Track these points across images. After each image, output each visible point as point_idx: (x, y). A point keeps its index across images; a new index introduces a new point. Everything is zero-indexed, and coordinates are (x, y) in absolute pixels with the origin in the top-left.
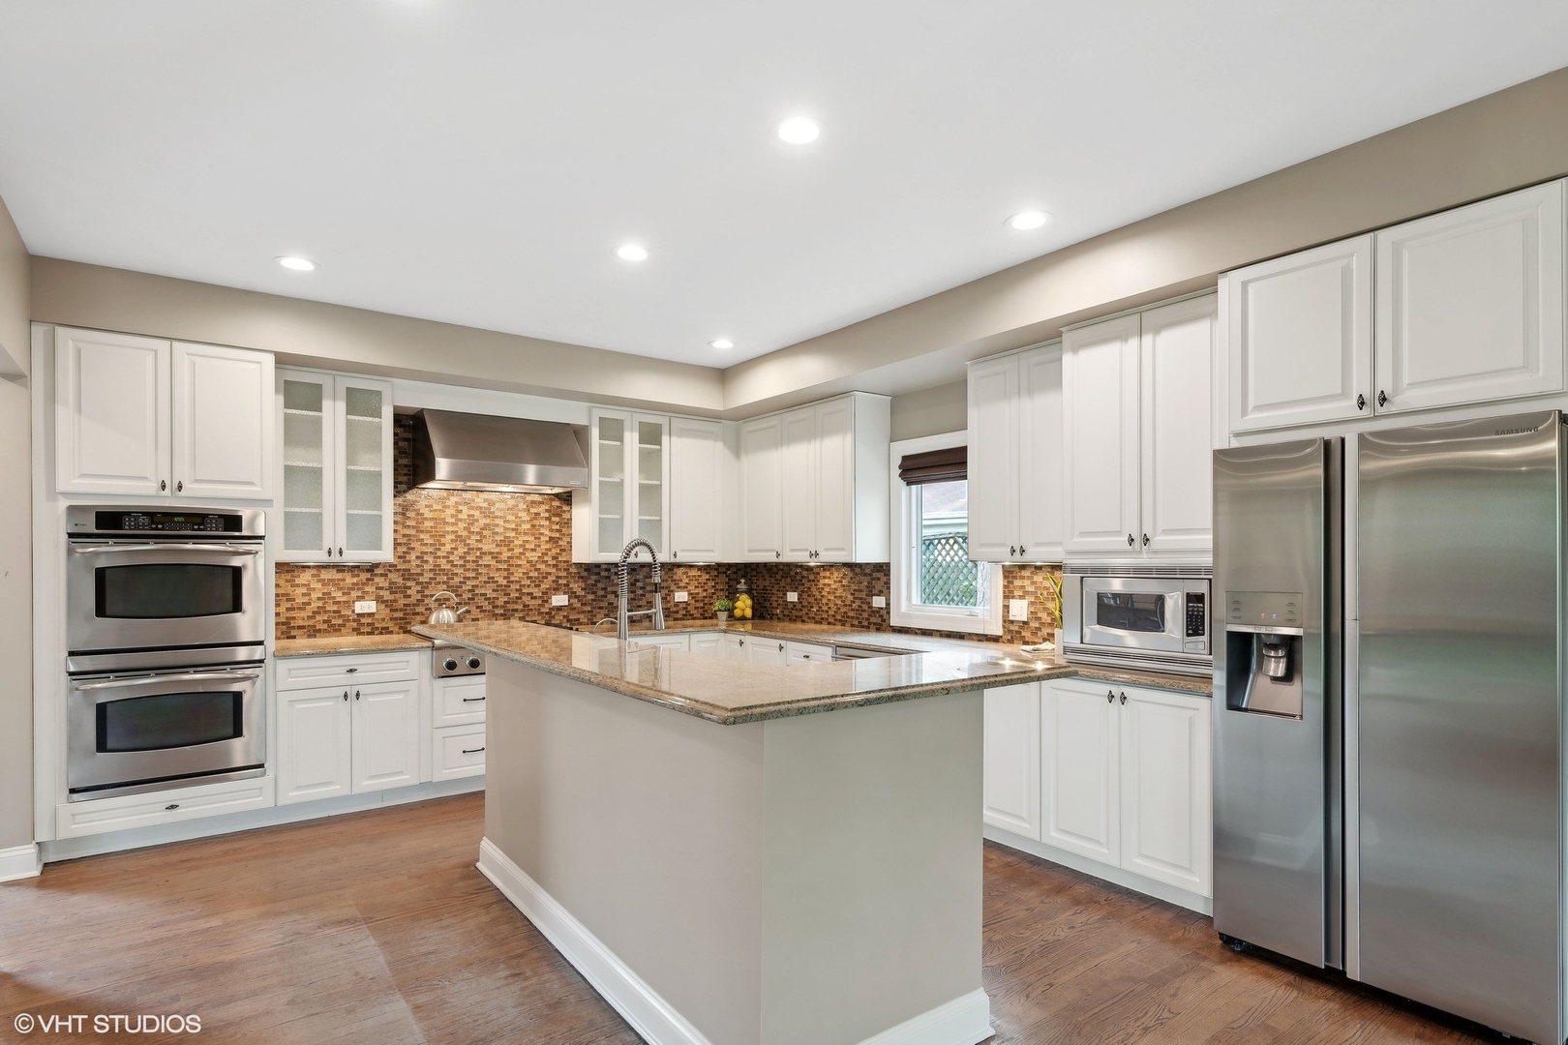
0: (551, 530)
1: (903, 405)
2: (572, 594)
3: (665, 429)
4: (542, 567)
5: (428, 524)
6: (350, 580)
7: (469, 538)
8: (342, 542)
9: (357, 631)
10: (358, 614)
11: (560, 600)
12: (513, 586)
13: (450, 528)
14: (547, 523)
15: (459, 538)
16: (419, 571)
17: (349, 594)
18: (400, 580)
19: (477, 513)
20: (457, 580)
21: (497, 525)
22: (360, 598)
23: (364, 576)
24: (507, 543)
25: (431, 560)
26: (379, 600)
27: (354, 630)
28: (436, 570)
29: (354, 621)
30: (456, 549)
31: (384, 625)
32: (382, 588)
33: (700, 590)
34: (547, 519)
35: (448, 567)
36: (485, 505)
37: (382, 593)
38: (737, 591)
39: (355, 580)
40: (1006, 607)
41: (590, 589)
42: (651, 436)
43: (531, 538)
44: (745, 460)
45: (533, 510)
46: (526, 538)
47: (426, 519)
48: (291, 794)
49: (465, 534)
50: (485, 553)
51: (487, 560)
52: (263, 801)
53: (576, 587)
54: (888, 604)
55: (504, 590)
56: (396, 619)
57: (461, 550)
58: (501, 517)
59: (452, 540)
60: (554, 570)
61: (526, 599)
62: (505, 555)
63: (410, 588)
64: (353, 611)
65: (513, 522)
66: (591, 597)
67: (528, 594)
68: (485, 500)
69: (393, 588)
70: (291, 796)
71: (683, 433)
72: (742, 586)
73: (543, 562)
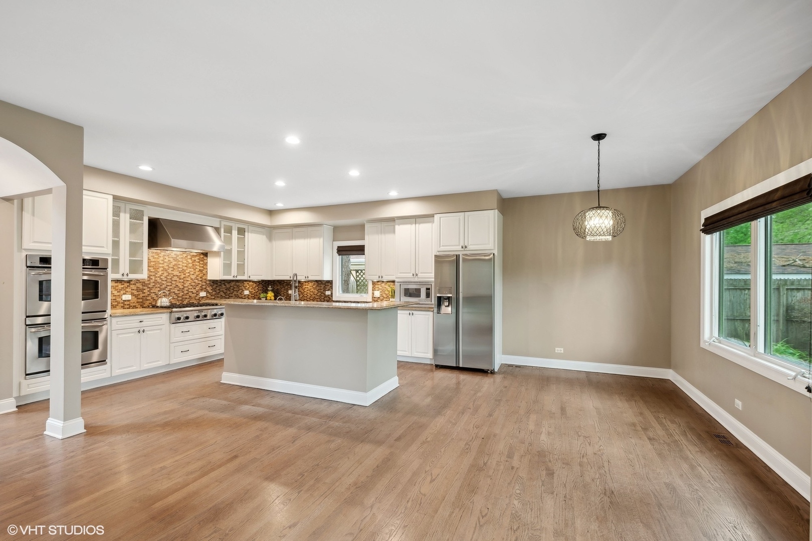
0: (200, 267)
1: (337, 231)
2: (208, 292)
3: (246, 230)
4: (196, 281)
5: (152, 263)
6: (120, 286)
7: (169, 269)
8: (127, 271)
9: (123, 307)
10: (124, 301)
11: (203, 294)
12: (185, 289)
13: (161, 265)
14: (198, 264)
15: (165, 270)
16: (148, 283)
17: (120, 292)
18: (141, 287)
19: (171, 259)
20: (164, 286)
21: (179, 264)
22: (124, 294)
23: (126, 285)
24: (183, 271)
25: (153, 278)
26: (132, 294)
27: (122, 307)
28: (156, 282)
29: (122, 303)
30: (163, 274)
31: (134, 305)
32: (134, 290)
33: (253, 290)
34: (198, 262)
35: (160, 281)
36: (175, 256)
37: (133, 291)
38: (268, 290)
39: (122, 286)
40: (373, 293)
41: (214, 290)
42: (241, 231)
43: (193, 270)
44: (274, 243)
45: (193, 259)
46: (190, 270)
47: (152, 261)
48: (117, 371)
49: (167, 267)
50: (175, 276)
51: (175, 278)
52: (106, 375)
53: (209, 289)
54: (332, 294)
55: (182, 290)
56: (139, 302)
57: (166, 274)
58: (181, 261)
59: (162, 270)
60: (201, 282)
61: (190, 294)
62: (183, 276)
63: (145, 289)
64: (122, 299)
65: (186, 263)
66: (214, 293)
67: (191, 292)
68: (175, 254)
69: (138, 290)
70: (117, 372)
71: (253, 232)
72: (270, 288)
73: (197, 279)
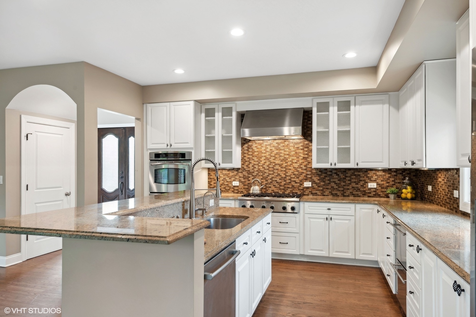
0: (304, 154)
2: (313, 182)
3: (352, 102)
4: (300, 170)
5: (256, 153)
6: (231, 174)
7: (270, 158)
8: (220, 161)
9: (233, 192)
10: (233, 186)
11: (308, 184)
12: (288, 178)
13: (263, 155)
14: (302, 151)
15: (267, 159)
16: (252, 171)
17: (231, 179)
18: (247, 174)
19: (273, 148)
20: (266, 174)
21: (281, 153)
22: (234, 180)
23: (236, 172)
24: (285, 160)
25: (257, 167)
26: (240, 181)
27: (232, 191)
28: (259, 171)
29: (232, 188)
30: (266, 163)
31: (242, 190)
32: (241, 177)
33: (384, 182)
34: (302, 149)
35: (263, 170)
36: (277, 145)
37: (241, 179)
38: (403, 184)
39: (233, 174)
41: (322, 180)
42: (345, 106)
43: (295, 158)
45: (296, 146)
46: (293, 158)
47: (255, 152)
49: (269, 157)
50: (276, 164)
51: (277, 167)
53: (316, 179)
55: (284, 179)
56: (245, 188)
57: (268, 163)
58: (283, 150)
59: (264, 159)
60: (305, 171)
61: (293, 183)
62: (284, 165)
63: (250, 177)
64: (232, 185)
65: (288, 151)
66: (322, 183)
67: (294, 181)
68: (277, 143)
69: (244, 177)
71: (362, 103)
72: (406, 181)
73: (301, 168)
